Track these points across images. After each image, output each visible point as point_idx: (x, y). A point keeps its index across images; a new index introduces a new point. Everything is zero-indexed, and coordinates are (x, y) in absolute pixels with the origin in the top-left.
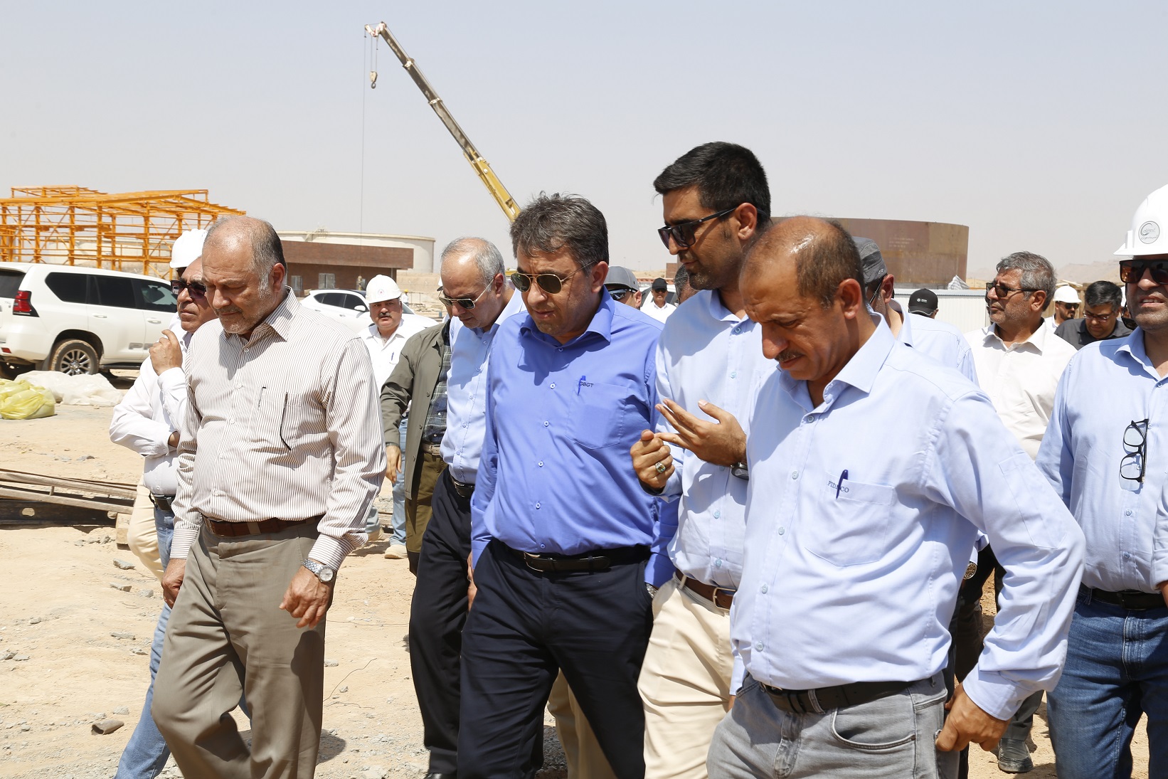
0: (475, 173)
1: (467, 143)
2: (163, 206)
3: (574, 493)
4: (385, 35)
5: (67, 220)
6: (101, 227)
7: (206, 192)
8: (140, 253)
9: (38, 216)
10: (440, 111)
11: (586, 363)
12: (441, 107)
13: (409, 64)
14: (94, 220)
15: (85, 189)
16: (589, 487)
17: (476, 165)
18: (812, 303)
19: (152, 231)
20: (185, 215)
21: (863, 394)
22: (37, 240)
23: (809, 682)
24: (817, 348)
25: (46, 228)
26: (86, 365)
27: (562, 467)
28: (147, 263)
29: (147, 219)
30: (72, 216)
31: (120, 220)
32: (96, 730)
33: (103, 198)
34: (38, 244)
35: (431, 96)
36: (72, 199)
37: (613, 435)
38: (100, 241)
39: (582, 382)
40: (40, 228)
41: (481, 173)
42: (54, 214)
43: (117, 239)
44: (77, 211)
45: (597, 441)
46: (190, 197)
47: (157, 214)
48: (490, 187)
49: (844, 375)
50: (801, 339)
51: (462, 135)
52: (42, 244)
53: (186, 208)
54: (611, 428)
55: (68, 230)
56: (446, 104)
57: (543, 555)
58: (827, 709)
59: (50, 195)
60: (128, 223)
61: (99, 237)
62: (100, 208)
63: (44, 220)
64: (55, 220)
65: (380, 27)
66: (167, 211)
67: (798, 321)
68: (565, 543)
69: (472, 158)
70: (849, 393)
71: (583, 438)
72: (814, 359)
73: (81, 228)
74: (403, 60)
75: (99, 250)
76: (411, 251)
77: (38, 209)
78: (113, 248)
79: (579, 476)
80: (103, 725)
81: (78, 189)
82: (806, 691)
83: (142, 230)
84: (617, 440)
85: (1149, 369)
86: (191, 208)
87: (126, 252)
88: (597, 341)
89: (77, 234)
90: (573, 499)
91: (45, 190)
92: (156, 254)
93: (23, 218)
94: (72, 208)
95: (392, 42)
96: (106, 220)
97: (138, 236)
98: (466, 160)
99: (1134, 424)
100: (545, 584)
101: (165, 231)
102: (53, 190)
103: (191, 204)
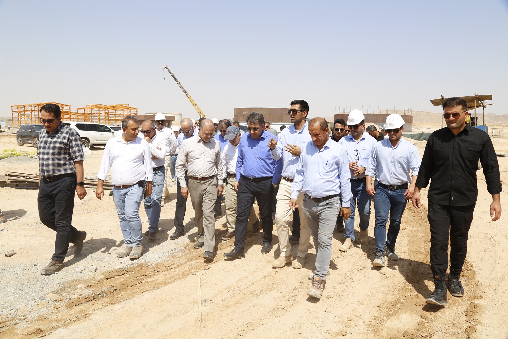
0: (188, 98)
1: (186, 92)
2: (119, 108)
3: (259, 167)
4: (167, 68)
5: (98, 112)
6: (105, 113)
7: (129, 105)
8: (114, 119)
9: (92, 111)
10: (179, 85)
11: (261, 143)
12: (180, 84)
13: (172, 74)
14: (104, 111)
15: (102, 105)
16: (262, 166)
17: (188, 97)
18: (322, 131)
19: (117, 114)
20: (124, 110)
21: (329, 148)
22: (92, 116)
23: (322, 196)
24: (322, 140)
25: (94, 114)
26: (86, 145)
27: (257, 162)
28: (116, 121)
29: (116, 111)
30: (99, 111)
31: (110, 111)
32: (6, 255)
33: (106, 107)
34: (92, 117)
35: (177, 82)
36: (99, 107)
37: (267, 156)
38: (105, 116)
39: (260, 147)
40: (92, 114)
41: (189, 99)
42: (95, 111)
43: (110, 116)
44: (100, 109)
45: (264, 157)
46: (125, 106)
47: (118, 110)
48: (191, 102)
49: (326, 145)
50: (319, 137)
51: (185, 90)
52: (93, 117)
53: (124, 108)
54: (266, 155)
55: (98, 114)
56: (180, 83)
57: (253, 178)
58: (324, 201)
59: (94, 106)
60: (112, 112)
61: (105, 115)
62: (105, 109)
63: (93, 112)
64: (95, 112)
65: (166, 66)
66: (120, 109)
67: (320, 134)
68: (257, 176)
69: (187, 95)
70: (327, 148)
71: (261, 157)
72: (321, 141)
73: (101, 113)
74: (171, 74)
75: (105, 118)
76: (175, 116)
77: (92, 109)
78: (109, 118)
79: (261, 164)
80: (8, 254)
81: (100, 105)
82: (320, 198)
83: (115, 114)
84: (267, 157)
85: (355, 141)
86: (125, 108)
87: (111, 119)
88: (263, 139)
89: (100, 115)
90: (259, 168)
91: (93, 105)
92: (118, 119)
93: (89, 111)
94: (99, 109)
95: (168, 69)
96: (107, 111)
97: (114, 115)
98: (185, 95)
99: (355, 151)
100: (254, 184)
101: (120, 114)
102: (95, 105)
103: (125, 107)
